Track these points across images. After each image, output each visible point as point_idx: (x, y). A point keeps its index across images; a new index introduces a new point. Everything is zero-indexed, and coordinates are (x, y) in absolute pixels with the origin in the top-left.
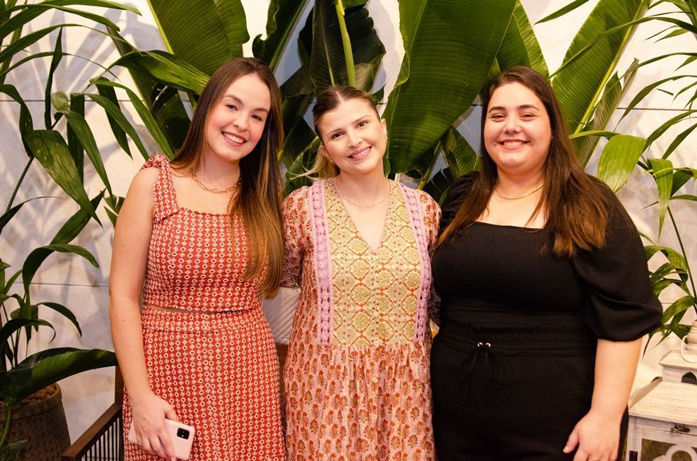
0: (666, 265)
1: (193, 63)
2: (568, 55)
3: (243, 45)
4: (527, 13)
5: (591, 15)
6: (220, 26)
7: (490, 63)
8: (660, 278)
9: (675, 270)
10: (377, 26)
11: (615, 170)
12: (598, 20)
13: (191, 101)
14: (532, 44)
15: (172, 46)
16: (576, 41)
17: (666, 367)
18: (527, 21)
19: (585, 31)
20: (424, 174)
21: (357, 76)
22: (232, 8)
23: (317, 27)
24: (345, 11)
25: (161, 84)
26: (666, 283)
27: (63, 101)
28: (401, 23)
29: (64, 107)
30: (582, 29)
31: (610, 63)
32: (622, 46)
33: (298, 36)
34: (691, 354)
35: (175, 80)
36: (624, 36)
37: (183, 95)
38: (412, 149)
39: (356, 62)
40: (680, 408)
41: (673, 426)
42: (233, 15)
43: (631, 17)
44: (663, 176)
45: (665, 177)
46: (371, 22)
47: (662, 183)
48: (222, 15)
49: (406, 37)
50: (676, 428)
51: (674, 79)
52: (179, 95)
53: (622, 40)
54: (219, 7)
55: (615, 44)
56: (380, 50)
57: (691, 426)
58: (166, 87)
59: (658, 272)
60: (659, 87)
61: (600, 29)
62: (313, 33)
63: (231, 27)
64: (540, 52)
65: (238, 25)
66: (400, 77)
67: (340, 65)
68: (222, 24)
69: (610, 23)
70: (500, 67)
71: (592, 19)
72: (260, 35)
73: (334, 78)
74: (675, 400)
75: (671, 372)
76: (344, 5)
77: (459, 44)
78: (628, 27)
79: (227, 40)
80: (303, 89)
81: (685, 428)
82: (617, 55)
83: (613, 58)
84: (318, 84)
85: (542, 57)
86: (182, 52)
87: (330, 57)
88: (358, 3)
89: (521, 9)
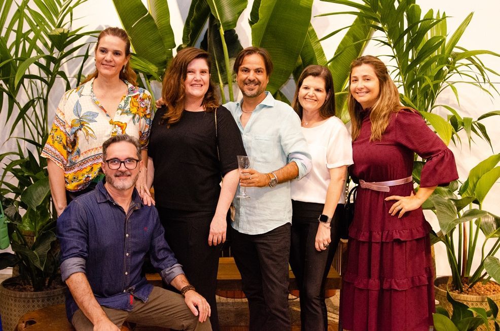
1: (146, 58)
2: (335, 54)
3: (173, 49)
4: (316, 32)
5: (346, 35)
6: (161, 40)
7: (296, 59)
10: (240, 38)
12: (349, 37)
13: (145, 77)
15: (135, 49)
16: (339, 48)
18: (316, 36)
19: (343, 42)
21: (230, 65)
22: (167, 30)
23: (210, 41)
24: (225, 32)
30: (341, 41)
32: (362, 50)
33: (200, 44)
35: (138, 67)
37: (142, 75)
39: (230, 56)
42: (167, 34)
43: (366, 35)
46: (237, 37)
48: (161, 34)
53: (362, 46)
54: (160, 29)
61: (351, 43)
62: (208, 43)
63: (167, 40)
64: (323, 52)
65: (170, 39)
67: (222, 59)
68: (161, 39)
69: (355, 39)
70: (302, 60)
72: (181, 45)
73: (219, 66)
76: (223, 29)
77: (281, 50)
78: (364, 41)
79: (164, 47)
85: (324, 55)
86: (141, 53)
87: (216, 54)
88: (231, 28)
89: (313, 30)
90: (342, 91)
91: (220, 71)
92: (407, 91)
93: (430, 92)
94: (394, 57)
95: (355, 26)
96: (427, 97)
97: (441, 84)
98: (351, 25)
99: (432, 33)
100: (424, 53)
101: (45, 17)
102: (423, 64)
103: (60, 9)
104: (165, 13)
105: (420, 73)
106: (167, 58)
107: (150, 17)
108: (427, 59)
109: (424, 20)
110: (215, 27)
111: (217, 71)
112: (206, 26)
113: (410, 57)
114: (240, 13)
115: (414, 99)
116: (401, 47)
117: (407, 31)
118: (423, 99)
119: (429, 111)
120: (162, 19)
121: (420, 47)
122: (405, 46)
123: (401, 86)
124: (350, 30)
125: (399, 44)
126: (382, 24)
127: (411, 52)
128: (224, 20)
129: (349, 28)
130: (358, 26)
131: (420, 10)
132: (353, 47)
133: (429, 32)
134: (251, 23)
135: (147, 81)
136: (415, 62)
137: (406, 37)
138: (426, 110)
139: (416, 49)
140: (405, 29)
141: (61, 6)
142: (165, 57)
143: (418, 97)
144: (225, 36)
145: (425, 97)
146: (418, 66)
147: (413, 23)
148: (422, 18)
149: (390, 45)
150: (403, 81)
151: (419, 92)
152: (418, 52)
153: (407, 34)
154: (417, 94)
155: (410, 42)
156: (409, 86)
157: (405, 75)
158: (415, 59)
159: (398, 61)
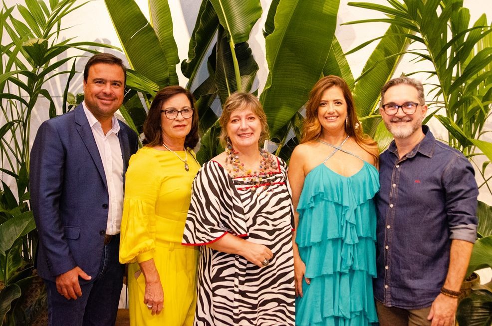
1: (146, 75)
2: (364, 71)
3: (176, 65)
4: (341, 46)
5: (377, 48)
6: (162, 54)
7: (319, 76)
10: (253, 53)
11: (384, 136)
12: (381, 51)
13: (144, 97)
14: (344, 64)
15: (133, 65)
16: (368, 63)
19: (373, 57)
20: (282, 141)
21: (242, 83)
22: (169, 43)
23: (219, 55)
24: (236, 46)
27: (72, 98)
28: (267, 54)
29: (73, 102)
30: (371, 56)
31: (388, 76)
32: (395, 66)
33: (207, 60)
35: (136, 86)
37: (140, 94)
38: (275, 126)
39: (242, 74)
42: (170, 48)
43: (399, 49)
46: (250, 51)
48: (163, 48)
49: (270, 62)
52: (137, 94)
53: (394, 62)
54: (162, 42)
55: (391, 65)
56: (256, 67)
58: (130, 89)
61: (382, 57)
62: (217, 58)
63: (169, 54)
64: (349, 68)
65: (173, 53)
66: (267, 85)
67: (232, 76)
69: (387, 53)
71: (377, 50)
72: (186, 60)
73: (229, 84)
76: (234, 42)
77: (301, 65)
78: (397, 55)
79: (167, 62)
80: (210, 90)
82: (392, 71)
83: (390, 72)
84: (219, 88)
85: (350, 71)
86: (140, 69)
87: (226, 71)
88: (243, 41)
89: (338, 44)
90: (371, 113)
91: (230, 90)
92: (450, 114)
93: (477, 115)
94: (434, 73)
95: (387, 37)
96: (473, 122)
97: (489, 106)
98: (383, 35)
99: (479, 47)
100: (472, 68)
101: (30, 29)
102: (470, 82)
103: (47, 20)
104: (167, 23)
105: (466, 92)
106: (170, 75)
107: (150, 29)
109: (474, 28)
110: (224, 40)
111: (227, 90)
112: (215, 39)
113: (454, 74)
114: (253, 24)
115: (459, 122)
116: (443, 61)
117: (452, 42)
118: (469, 124)
119: (476, 138)
120: (165, 31)
121: (467, 62)
122: (448, 61)
123: (441, 107)
124: (381, 42)
125: (441, 59)
126: (422, 34)
127: (455, 69)
128: (236, 32)
129: (380, 40)
130: (390, 37)
131: (469, 16)
132: (384, 63)
133: (476, 46)
134: (265, 35)
135: (147, 102)
136: (459, 80)
137: (449, 51)
138: (473, 136)
139: (462, 64)
140: (448, 40)
141: (48, 16)
142: (167, 74)
143: (465, 121)
144: (236, 49)
145: (472, 120)
146: (464, 85)
147: (460, 32)
148: (470, 26)
149: (430, 59)
150: (445, 102)
151: (465, 115)
152: (465, 67)
153: (451, 47)
154: (464, 118)
155: (455, 56)
156: (453, 108)
157: (448, 95)
158: (460, 76)
159: (441, 78)
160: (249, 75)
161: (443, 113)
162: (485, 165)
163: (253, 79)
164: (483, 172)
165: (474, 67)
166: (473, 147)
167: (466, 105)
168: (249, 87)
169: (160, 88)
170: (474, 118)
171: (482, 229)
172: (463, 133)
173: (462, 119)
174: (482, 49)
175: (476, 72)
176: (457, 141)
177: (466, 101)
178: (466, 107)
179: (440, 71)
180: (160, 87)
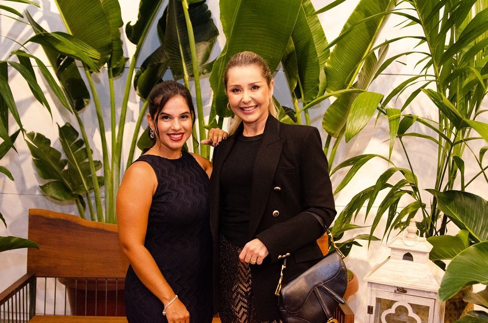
0: (403, 180)
1: (85, 41)
3: (120, 29)
5: (356, 10)
7: (286, 41)
8: (398, 189)
9: (409, 184)
12: (360, 14)
13: (84, 66)
15: (70, 29)
16: (345, 27)
17: (393, 249)
19: (352, 21)
21: (198, 51)
22: (112, 3)
24: (189, 6)
25: (63, 55)
26: (401, 193)
28: (221, 14)
30: (349, 19)
31: (369, 43)
33: (158, 23)
34: (410, 240)
35: (73, 53)
36: (378, 24)
37: (78, 63)
39: (197, 41)
40: (401, 277)
41: (396, 289)
42: (112, 8)
44: (394, 120)
45: (395, 121)
46: (210, 13)
47: (392, 125)
48: (105, 8)
50: (398, 290)
51: (407, 54)
52: (75, 64)
53: (376, 26)
55: (372, 28)
56: (216, 33)
57: (407, 289)
58: (67, 57)
59: (397, 185)
60: (397, 59)
61: (361, 18)
62: (167, 21)
63: (111, 16)
64: (324, 35)
65: (116, 14)
67: (186, 44)
68: (104, 14)
69: (367, 14)
70: (295, 45)
71: (356, 13)
72: (130, 22)
73: (183, 52)
74: (398, 271)
75: (396, 253)
76: (188, 2)
77: (264, 29)
79: (109, 25)
80: (163, 59)
81: (403, 290)
82: (374, 38)
83: (371, 40)
84: (170, 56)
85: (325, 38)
86: (79, 34)
87: (180, 37)
89: (310, 5)
90: (348, 87)
91: (185, 59)
92: (441, 88)
93: (474, 90)
94: (424, 39)
96: (469, 98)
99: (477, 8)
100: (469, 33)
102: (466, 50)
105: (461, 63)
106: (112, 40)
108: (472, 44)
111: (181, 59)
113: (447, 43)
115: (452, 99)
116: (434, 24)
118: (463, 101)
119: (472, 118)
121: (463, 26)
122: (440, 24)
123: (431, 81)
125: (432, 21)
127: (449, 34)
132: (363, 26)
133: (473, 8)
135: (88, 72)
136: (454, 48)
137: (442, 11)
138: (468, 116)
139: (457, 27)
142: (109, 39)
143: (459, 97)
144: (189, 10)
145: (468, 96)
149: (420, 23)
150: (436, 74)
151: (460, 90)
152: (461, 32)
153: (444, 7)
154: (458, 94)
155: (449, 17)
156: (444, 81)
157: (440, 66)
158: (455, 42)
159: (431, 45)
160: (207, 41)
161: (433, 87)
162: (483, 152)
163: (211, 46)
164: (481, 161)
165: (472, 31)
166: (468, 130)
167: (461, 79)
168: (207, 56)
169: (102, 56)
170: (470, 93)
171: (477, 229)
172: (457, 112)
173: (455, 95)
174: (482, 10)
175: (475, 38)
176: (449, 121)
177: (462, 73)
178: (461, 81)
179: (430, 36)
180: (101, 54)
